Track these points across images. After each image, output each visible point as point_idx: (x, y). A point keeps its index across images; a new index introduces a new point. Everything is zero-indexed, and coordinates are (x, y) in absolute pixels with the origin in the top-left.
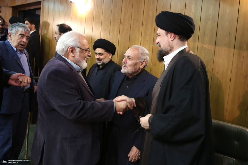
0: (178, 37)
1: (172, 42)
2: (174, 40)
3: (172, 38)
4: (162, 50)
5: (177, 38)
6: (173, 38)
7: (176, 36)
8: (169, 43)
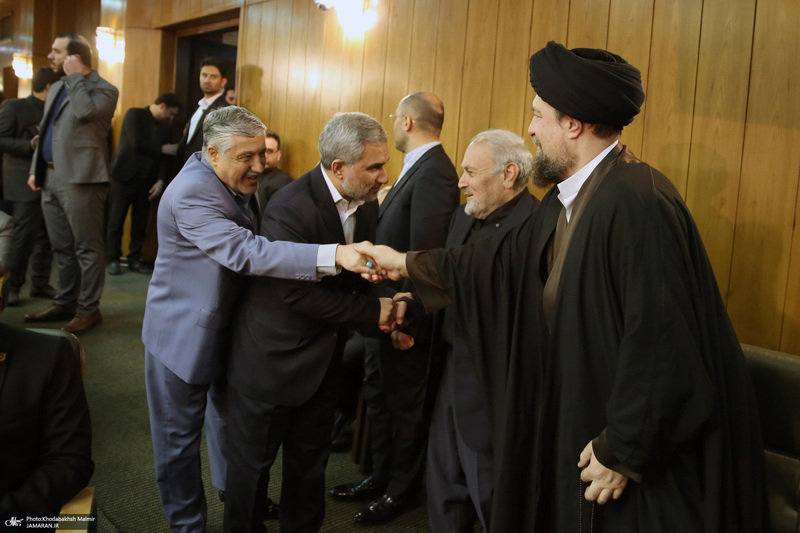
0: (593, 129)
1: (573, 142)
2: (580, 138)
3: (574, 131)
4: (547, 161)
5: (588, 131)
6: (578, 132)
7: (587, 126)
8: (564, 144)
